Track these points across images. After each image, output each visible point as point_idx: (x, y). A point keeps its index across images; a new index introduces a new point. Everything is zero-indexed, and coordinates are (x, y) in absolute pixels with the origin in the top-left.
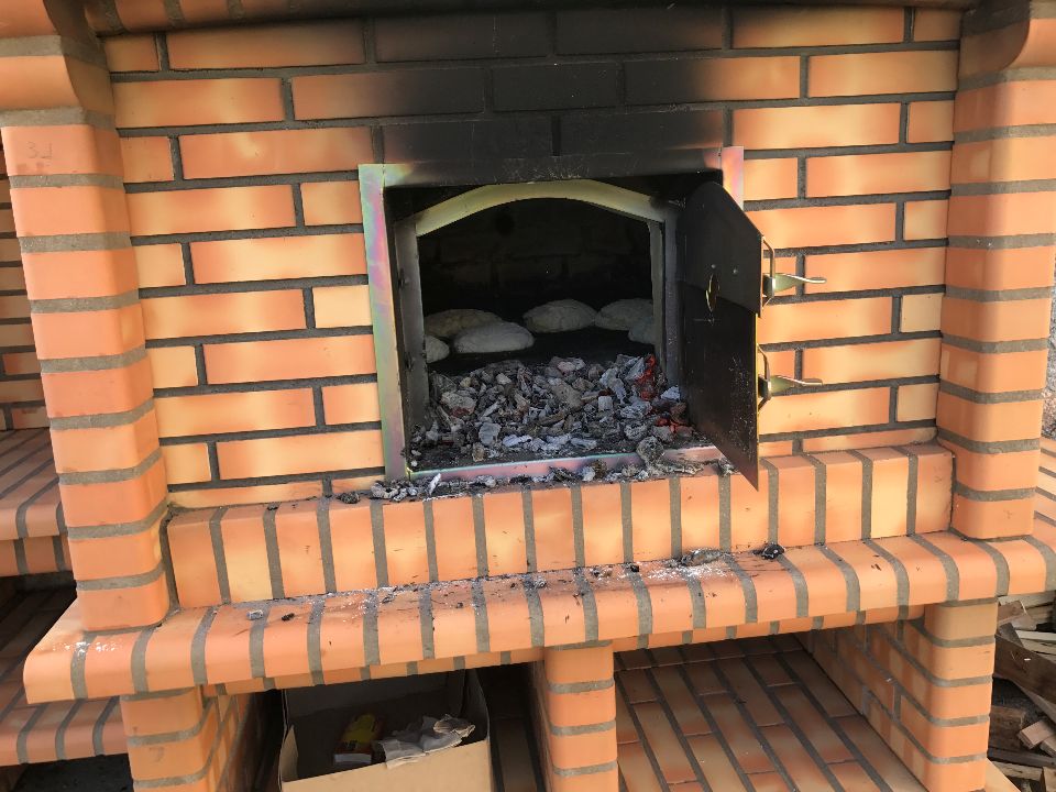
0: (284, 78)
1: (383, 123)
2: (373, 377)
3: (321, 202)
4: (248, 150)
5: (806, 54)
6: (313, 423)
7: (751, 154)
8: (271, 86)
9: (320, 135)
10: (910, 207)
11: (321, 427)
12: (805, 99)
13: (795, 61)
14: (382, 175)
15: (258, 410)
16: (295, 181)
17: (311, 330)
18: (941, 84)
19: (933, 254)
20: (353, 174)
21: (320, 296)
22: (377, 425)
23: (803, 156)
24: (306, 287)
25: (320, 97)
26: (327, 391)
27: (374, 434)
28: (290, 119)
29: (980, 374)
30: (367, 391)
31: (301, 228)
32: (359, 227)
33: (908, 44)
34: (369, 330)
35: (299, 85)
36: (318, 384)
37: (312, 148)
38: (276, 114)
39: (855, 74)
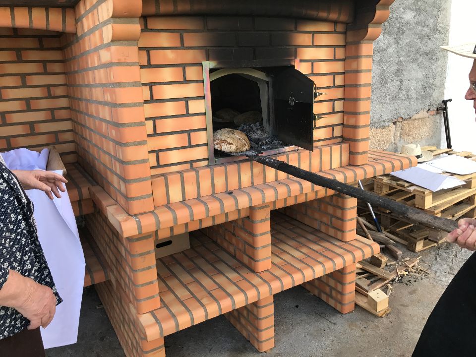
0: (181, 32)
1: (208, 48)
2: (205, 129)
3: (192, 74)
4: (171, 56)
5: (313, 33)
6: (187, 145)
7: (301, 61)
8: (177, 35)
9: (191, 51)
10: (336, 76)
11: (191, 146)
12: (313, 46)
13: (311, 35)
14: (208, 65)
15: (172, 141)
16: (184, 66)
17: (188, 114)
18: (342, 43)
19: (341, 89)
20: (201, 65)
21: (191, 103)
22: (206, 144)
23: (313, 62)
24: (186, 100)
25: (191, 40)
26: (192, 134)
27: (206, 147)
28: (183, 47)
29: (356, 121)
30: (203, 133)
31: (185, 81)
32: (202, 81)
33: (335, 32)
34: (204, 114)
35: (185, 35)
36: (189, 132)
37: (189, 56)
38: (179, 45)
39: (324, 39)
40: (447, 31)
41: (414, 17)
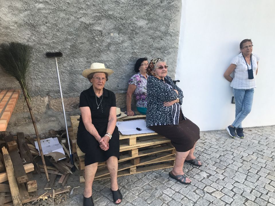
40: (178, 35)
41: (147, 24)
